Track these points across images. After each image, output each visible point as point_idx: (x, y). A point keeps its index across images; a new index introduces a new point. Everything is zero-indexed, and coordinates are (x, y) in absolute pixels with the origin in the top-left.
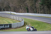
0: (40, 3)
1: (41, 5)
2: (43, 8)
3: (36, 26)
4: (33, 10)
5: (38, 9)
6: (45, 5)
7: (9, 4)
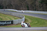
0: (39, 2)
1: (40, 3)
2: (43, 6)
3: (36, 22)
4: (33, 7)
5: (38, 7)
6: (44, 3)
7: (11, 2)
